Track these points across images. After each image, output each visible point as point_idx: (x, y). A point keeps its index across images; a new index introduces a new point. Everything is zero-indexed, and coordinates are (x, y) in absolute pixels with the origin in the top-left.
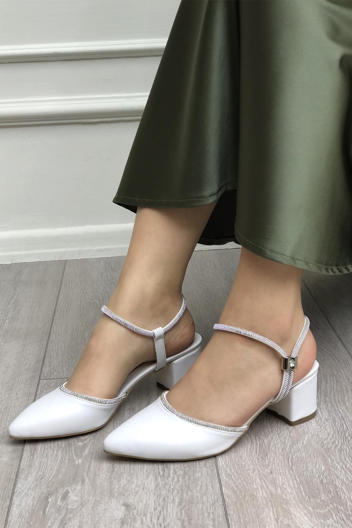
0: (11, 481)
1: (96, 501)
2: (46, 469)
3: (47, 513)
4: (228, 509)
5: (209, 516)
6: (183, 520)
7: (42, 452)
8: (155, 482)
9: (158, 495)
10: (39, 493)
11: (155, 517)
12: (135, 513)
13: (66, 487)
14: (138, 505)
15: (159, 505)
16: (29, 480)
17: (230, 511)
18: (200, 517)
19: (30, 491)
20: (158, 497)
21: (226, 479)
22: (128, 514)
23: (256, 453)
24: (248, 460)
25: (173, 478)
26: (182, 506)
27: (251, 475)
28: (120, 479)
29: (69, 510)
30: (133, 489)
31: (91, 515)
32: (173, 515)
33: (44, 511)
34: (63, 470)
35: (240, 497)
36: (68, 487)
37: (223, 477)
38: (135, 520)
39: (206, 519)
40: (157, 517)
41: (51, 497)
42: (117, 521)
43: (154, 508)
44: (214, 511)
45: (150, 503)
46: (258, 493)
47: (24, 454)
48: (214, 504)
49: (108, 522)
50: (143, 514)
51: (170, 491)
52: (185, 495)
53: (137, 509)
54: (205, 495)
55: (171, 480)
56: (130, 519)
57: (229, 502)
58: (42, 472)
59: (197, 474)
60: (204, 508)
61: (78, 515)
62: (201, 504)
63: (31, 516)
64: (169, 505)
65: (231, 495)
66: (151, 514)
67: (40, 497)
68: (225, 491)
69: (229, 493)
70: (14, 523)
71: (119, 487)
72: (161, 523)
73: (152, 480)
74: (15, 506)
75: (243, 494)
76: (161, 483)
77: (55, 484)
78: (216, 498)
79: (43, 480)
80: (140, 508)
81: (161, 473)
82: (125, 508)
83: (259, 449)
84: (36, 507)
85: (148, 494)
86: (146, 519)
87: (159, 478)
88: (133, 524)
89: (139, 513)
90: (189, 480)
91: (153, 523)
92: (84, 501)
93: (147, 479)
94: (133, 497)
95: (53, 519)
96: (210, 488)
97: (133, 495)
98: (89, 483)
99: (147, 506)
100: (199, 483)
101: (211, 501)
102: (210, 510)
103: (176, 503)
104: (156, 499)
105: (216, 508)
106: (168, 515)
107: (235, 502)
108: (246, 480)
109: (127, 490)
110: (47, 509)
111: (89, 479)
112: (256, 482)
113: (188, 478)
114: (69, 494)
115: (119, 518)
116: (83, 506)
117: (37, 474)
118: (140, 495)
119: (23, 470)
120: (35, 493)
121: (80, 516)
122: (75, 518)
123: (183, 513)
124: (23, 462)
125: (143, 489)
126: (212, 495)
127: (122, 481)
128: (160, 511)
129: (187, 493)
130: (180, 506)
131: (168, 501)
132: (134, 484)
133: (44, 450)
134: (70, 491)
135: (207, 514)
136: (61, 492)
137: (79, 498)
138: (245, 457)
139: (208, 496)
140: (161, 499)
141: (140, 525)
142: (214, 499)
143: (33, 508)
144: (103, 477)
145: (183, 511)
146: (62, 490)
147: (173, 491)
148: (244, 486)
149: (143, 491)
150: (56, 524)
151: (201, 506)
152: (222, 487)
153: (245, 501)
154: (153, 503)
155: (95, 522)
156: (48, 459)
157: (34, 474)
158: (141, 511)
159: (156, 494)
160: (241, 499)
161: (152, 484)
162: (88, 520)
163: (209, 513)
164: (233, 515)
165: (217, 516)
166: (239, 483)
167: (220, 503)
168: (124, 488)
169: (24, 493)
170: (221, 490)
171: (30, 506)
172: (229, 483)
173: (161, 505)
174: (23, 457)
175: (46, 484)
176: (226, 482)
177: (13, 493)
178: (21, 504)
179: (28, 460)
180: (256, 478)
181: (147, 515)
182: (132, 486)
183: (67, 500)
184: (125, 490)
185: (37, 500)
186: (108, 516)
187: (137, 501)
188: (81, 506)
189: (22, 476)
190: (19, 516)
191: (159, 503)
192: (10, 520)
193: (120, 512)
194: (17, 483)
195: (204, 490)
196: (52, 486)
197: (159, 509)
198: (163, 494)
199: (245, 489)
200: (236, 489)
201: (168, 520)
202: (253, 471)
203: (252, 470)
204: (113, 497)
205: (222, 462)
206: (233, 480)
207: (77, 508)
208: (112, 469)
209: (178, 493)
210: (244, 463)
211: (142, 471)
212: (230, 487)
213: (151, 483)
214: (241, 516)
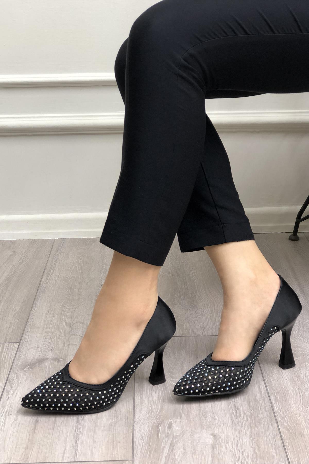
0: (130, 413)
1: (192, 430)
2: (153, 405)
3: (160, 437)
4: (285, 442)
5: (272, 446)
6: (254, 447)
7: (148, 393)
8: (231, 420)
9: (234, 429)
10: (152, 423)
11: (235, 444)
12: (221, 441)
13: (170, 420)
14: (221, 435)
15: (236, 436)
16: (143, 412)
17: (286, 444)
18: (266, 447)
19: (145, 421)
20: (235, 430)
21: (281, 420)
22: (216, 441)
23: (301, 402)
24: (295, 407)
25: (244, 417)
26: (252, 438)
27: (298, 418)
28: (207, 416)
29: (175, 436)
30: (217, 424)
31: (190, 441)
32: (247, 444)
33: (158, 436)
34: (165, 407)
35: (292, 434)
36: (171, 420)
37: (279, 419)
38: (221, 446)
39: (270, 448)
40: (236, 445)
41: (160, 426)
42: (209, 446)
43: (233, 438)
44: (275, 442)
45: (230, 435)
46: (304, 432)
47: (135, 394)
48: (274, 438)
49: (203, 446)
50: (226, 442)
51: (243, 427)
52: (253, 430)
53: (221, 438)
54: (267, 431)
55: (242, 419)
56: (218, 445)
57: (285, 437)
58: (151, 408)
59: (260, 415)
60: (268, 440)
61: (182, 440)
62: (265, 438)
63: (149, 439)
64: (243, 437)
65: (286, 432)
66: (231, 442)
67: (153, 426)
68: (281, 429)
69: (284, 431)
70: (138, 443)
71: (206, 422)
72: (239, 449)
73: (229, 418)
74: (137, 431)
75: (294, 432)
76: (236, 421)
77: (162, 417)
78: (275, 433)
79: (152, 413)
80: (223, 437)
81: (235, 413)
82: (213, 437)
83: (303, 400)
84: (151, 433)
85: (228, 428)
86: (229, 445)
87: (233, 417)
88: (220, 448)
89: (224, 441)
90: (255, 419)
91: (234, 449)
92: (184, 430)
93: (225, 417)
94: (217, 429)
95: (165, 442)
96: (270, 426)
97: (217, 428)
98: (185, 418)
99: (228, 437)
100: (262, 422)
101: (272, 436)
102: (272, 442)
103: (248, 436)
104: (234, 432)
105: (276, 441)
106: (244, 444)
107: (289, 437)
108: (295, 422)
109: (212, 424)
110: (159, 435)
111: (185, 415)
112: (303, 423)
113: (254, 418)
114: (172, 425)
115: (210, 444)
116: (184, 434)
117: (147, 409)
118: (222, 428)
119: (137, 406)
120: (149, 423)
121: (183, 441)
122: (180, 442)
123: (254, 443)
124: (137, 400)
125: (224, 424)
126: (272, 431)
127: (208, 418)
128: (238, 441)
129: (255, 429)
130: (251, 438)
131: (242, 433)
132: (217, 420)
133: (149, 392)
134: (172, 422)
135: (270, 445)
136: (167, 423)
137: (180, 428)
138: (293, 405)
139: (270, 432)
140: (237, 432)
141: (225, 449)
142: (274, 434)
143: (150, 433)
144: (194, 414)
145: (254, 442)
146: (167, 422)
147: (245, 427)
148: (295, 426)
149: (223, 426)
150: (167, 446)
151: (266, 439)
152: (279, 426)
153: (296, 437)
154: (232, 434)
155: (194, 446)
156: (153, 398)
157: (145, 409)
158: (224, 440)
159: (233, 429)
160: (293, 435)
161: (230, 421)
162: (189, 444)
163: (272, 444)
164: (288, 446)
165: (277, 446)
166: (290, 424)
167: (279, 437)
168: (210, 423)
169: (141, 422)
170: (279, 429)
171: (147, 432)
172: (283, 423)
173: (238, 436)
174: (135, 396)
175: (155, 417)
176: (281, 422)
177: (134, 422)
178: (141, 430)
179: (140, 398)
180: (302, 420)
181: (229, 443)
182: (216, 422)
183: (172, 428)
184: (211, 424)
185: (151, 427)
186: (202, 442)
187: (221, 433)
188: (183, 434)
189: (137, 410)
190: (141, 438)
191: (236, 435)
192: (135, 441)
193: (210, 440)
194: (135, 414)
195: (266, 427)
196: (160, 418)
197: (237, 439)
198: (238, 428)
199: (295, 428)
200: (288, 428)
201: (244, 447)
202: (300, 416)
203: (299, 414)
204: (204, 429)
205: (276, 408)
206: (286, 421)
207: (180, 435)
208: (199, 409)
209: (248, 428)
210: (292, 409)
211: (221, 411)
212: (284, 426)
213: (228, 420)
214: (294, 447)
